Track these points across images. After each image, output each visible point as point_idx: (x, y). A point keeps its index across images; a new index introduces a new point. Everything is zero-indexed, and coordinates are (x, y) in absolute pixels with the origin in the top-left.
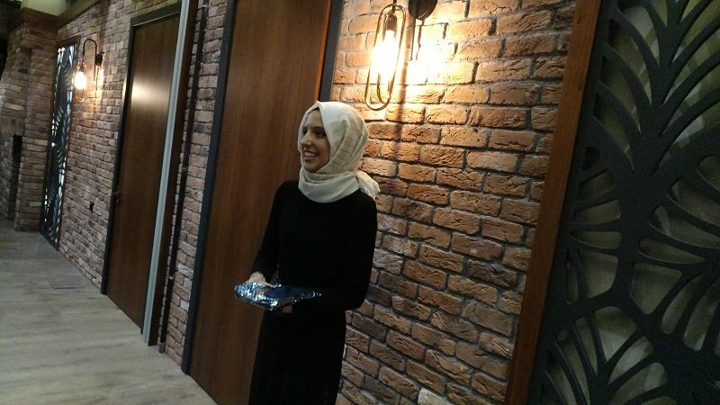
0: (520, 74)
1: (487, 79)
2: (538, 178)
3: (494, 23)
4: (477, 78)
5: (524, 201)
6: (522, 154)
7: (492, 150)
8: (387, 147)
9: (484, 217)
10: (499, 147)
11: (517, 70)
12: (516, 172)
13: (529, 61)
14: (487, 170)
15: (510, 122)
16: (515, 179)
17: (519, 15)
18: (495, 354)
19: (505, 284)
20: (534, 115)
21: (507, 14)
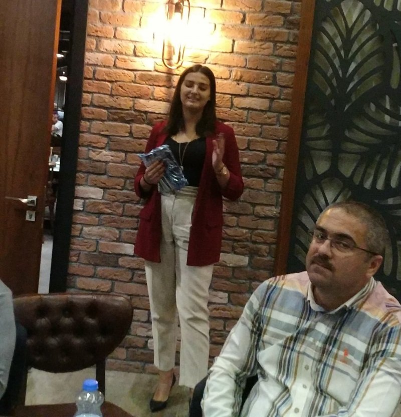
0: (266, 52)
1: (243, 52)
2: (284, 113)
3: (244, 16)
4: (235, 50)
5: (277, 127)
6: (272, 99)
7: (252, 96)
8: (160, 92)
9: (250, 138)
10: (257, 95)
11: (264, 49)
12: (270, 110)
13: (272, 44)
14: (249, 109)
15: (263, 80)
16: (269, 114)
17: (262, 15)
18: (266, 217)
19: (269, 176)
20: (278, 77)
21: (254, 12)
